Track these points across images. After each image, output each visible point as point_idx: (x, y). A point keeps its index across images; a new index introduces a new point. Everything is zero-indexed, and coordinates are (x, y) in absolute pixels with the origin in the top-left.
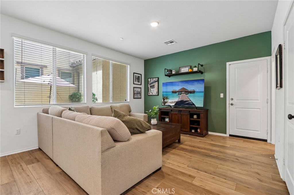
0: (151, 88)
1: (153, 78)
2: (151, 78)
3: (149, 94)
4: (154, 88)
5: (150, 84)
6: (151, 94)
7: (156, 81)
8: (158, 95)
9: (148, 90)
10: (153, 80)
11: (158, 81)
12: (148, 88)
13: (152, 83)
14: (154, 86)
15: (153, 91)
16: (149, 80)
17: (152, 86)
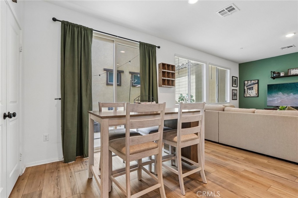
0: (248, 90)
1: (251, 81)
2: (248, 81)
3: (245, 96)
4: (253, 90)
5: (247, 86)
6: (248, 95)
7: (256, 84)
8: (258, 96)
9: (244, 92)
10: (251, 82)
11: (258, 83)
12: (245, 90)
13: (250, 85)
14: (252, 88)
15: (251, 93)
16: (246, 82)
17: (250, 88)
